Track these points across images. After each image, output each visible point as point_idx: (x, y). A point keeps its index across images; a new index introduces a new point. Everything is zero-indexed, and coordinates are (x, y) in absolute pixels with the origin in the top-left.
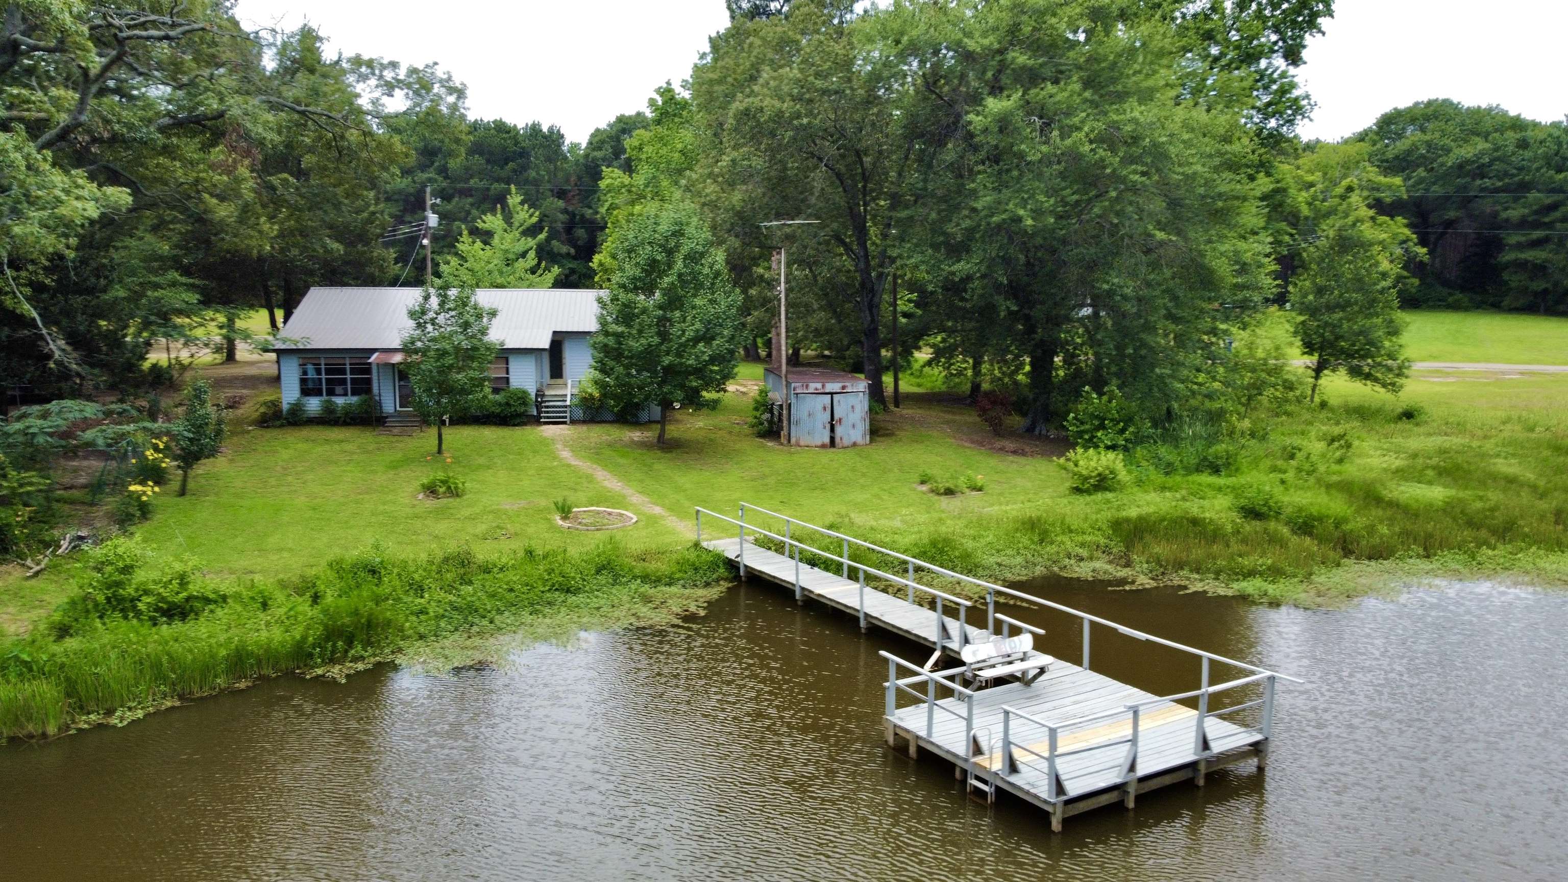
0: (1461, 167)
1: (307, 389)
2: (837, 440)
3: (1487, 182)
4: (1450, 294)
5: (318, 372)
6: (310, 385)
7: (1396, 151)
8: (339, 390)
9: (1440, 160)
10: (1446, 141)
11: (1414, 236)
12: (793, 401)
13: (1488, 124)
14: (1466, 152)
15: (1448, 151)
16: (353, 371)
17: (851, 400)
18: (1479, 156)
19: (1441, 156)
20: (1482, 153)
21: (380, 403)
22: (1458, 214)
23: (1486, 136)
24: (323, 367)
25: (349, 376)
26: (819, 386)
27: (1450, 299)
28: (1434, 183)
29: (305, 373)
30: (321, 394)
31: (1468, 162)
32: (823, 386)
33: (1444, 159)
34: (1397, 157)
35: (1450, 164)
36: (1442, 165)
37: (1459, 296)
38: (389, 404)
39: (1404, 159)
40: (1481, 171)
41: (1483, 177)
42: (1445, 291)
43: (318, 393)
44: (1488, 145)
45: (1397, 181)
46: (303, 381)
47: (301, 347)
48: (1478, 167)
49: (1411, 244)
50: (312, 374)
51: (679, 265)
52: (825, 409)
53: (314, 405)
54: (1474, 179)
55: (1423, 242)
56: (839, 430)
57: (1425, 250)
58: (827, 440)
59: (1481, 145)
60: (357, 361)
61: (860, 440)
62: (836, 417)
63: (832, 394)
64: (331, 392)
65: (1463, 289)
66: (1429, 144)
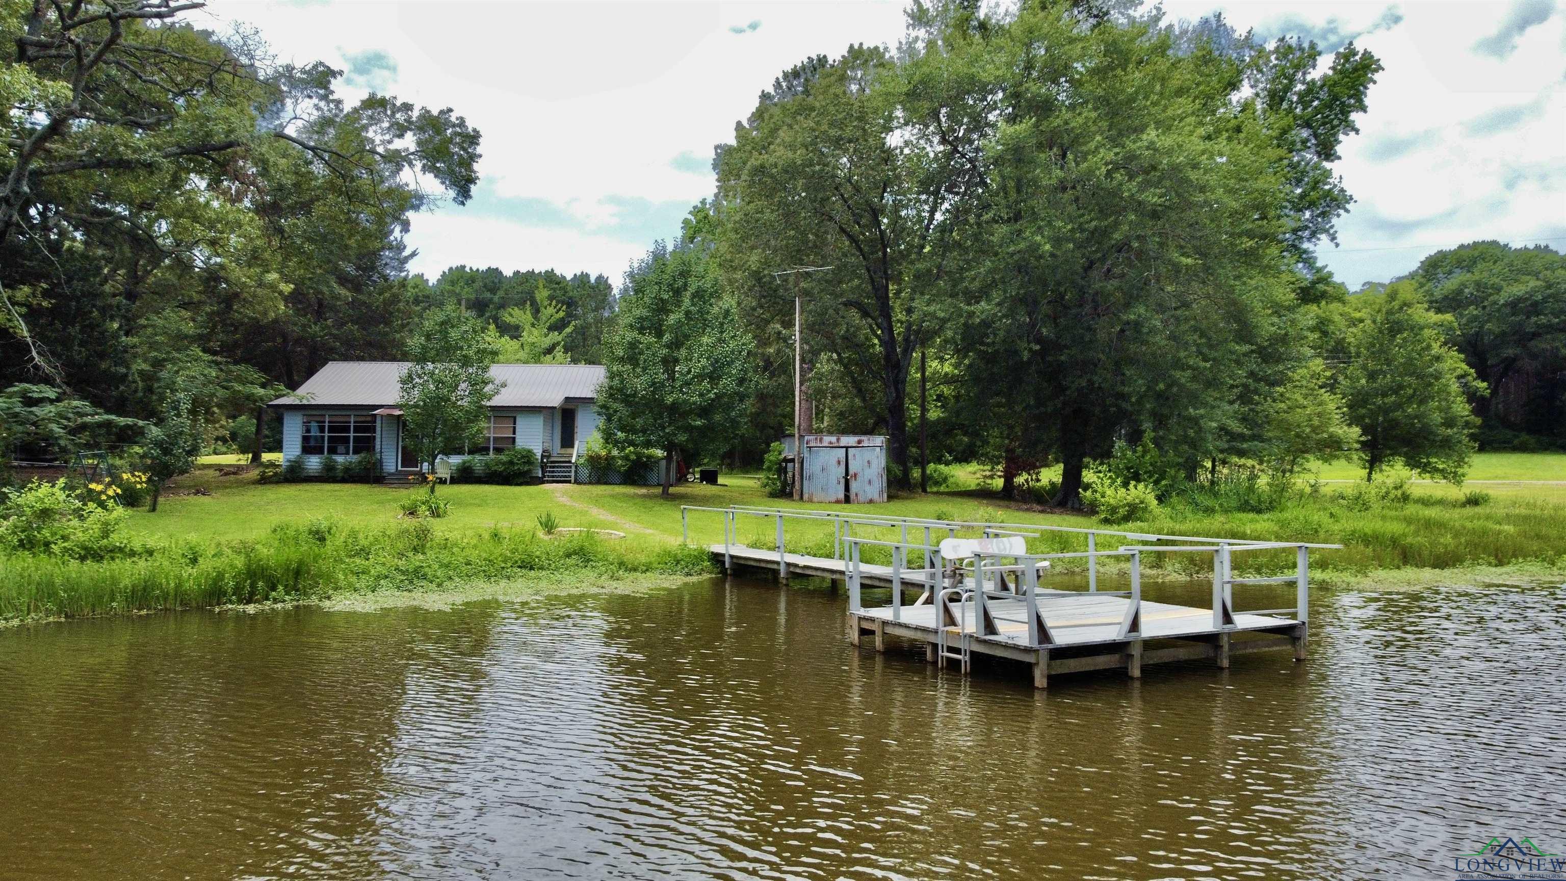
0: (1514, 305)
1: (309, 447)
2: (852, 496)
3: (1543, 319)
4: (1516, 437)
5: (322, 430)
6: (312, 443)
7: (1445, 292)
8: (341, 448)
9: (1491, 298)
10: (1495, 280)
11: (1473, 371)
12: (806, 455)
13: (1537, 264)
14: (1518, 290)
15: (1499, 290)
16: (356, 430)
17: (867, 455)
18: (1531, 294)
19: (1491, 294)
20: (1534, 291)
21: (381, 461)
22: (1518, 351)
23: (1536, 275)
24: (327, 424)
25: (352, 435)
26: (833, 439)
27: (1516, 442)
28: (1488, 321)
29: (308, 431)
30: (322, 453)
31: (1520, 300)
32: (838, 440)
33: (1496, 297)
34: (1446, 298)
35: (1502, 302)
36: (1495, 303)
37: (1524, 437)
38: (391, 462)
39: (1454, 299)
40: (1535, 308)
41: (1538, 314)
42: (1509, 434)
43: (318, 451)
44: (1539, 283)
45: (1448, 317)
46: (305, 439)
47: (305, 402)
48: (1531, 305)
49: (1470, 378)
50: (315, 432)
51: (687, 302)
52: (839, 462)
53: (314, 463)
54: (1528, 317)
55: (1482, 376)
56: (854, 486)
57: (1485, 384)
58: (841, 496)
59: (1533, 283)
60: (363, 419)
61: (876, 497)
62: (851, 472)
63: (847, 448)
64: (333, 451)
65: (1530, 431)
66: (1478, 284)
